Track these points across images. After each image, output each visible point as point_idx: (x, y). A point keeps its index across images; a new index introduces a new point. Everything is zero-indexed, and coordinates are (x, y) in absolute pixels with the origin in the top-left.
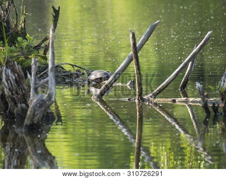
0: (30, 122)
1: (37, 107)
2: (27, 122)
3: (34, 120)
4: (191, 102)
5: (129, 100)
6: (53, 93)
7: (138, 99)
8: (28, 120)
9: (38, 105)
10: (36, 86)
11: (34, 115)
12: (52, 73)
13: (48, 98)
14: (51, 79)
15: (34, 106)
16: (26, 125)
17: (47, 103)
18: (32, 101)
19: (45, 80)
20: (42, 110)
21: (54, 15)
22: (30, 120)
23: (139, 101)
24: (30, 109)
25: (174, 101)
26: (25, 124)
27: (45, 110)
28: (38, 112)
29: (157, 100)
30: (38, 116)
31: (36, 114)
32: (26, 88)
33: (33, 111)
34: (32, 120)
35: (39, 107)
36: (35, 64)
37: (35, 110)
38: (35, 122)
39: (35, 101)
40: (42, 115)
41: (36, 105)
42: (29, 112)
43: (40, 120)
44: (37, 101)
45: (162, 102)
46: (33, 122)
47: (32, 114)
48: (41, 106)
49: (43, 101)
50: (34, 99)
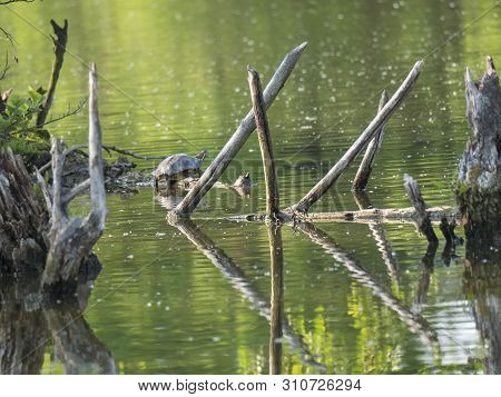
0: (55, 277)
1: (69, 246)
2: (47, 277)
3: (62, 272)
4: (387, 217)
5: (249, 218)
6: (100, 212)
7: (271, 216)
8: (48, 273)
9: (70, 240)
10: (64, 199)
11: (62, 262)
12: (96, 169)
13: (91, 225)
14: (96, 183)
15: (60, 244)
16: (45, 284)
17: (90, 234)
18: (55, 232)
19: (83, 184)
20: (79, 251)
21: (56, 38)
22: (53, 274)
23: (274, 219)
24: (52, 250)
25: (350, 217)
26: (42, 283)
27: (86, 251)
28: (70, 256)
29: (311, 216)
30: (71, 263)
31: (66, 260)
32: (34, 203)
33: (59, 253)
34: (58, 274)
35: (72, 244)
36: (60, 152)
37: (63, 252)
38: (66, 278)
39: (62, 232)
40: (79, 261)
41: (66, 240)
42: (50, 257)
43: (75, 272)
44: (66, 232)
45: (322, 220)
46: (61, 278)
47: (56, 260)
48: (76, 242)
49: (80, 230)
50: (61, 227)
